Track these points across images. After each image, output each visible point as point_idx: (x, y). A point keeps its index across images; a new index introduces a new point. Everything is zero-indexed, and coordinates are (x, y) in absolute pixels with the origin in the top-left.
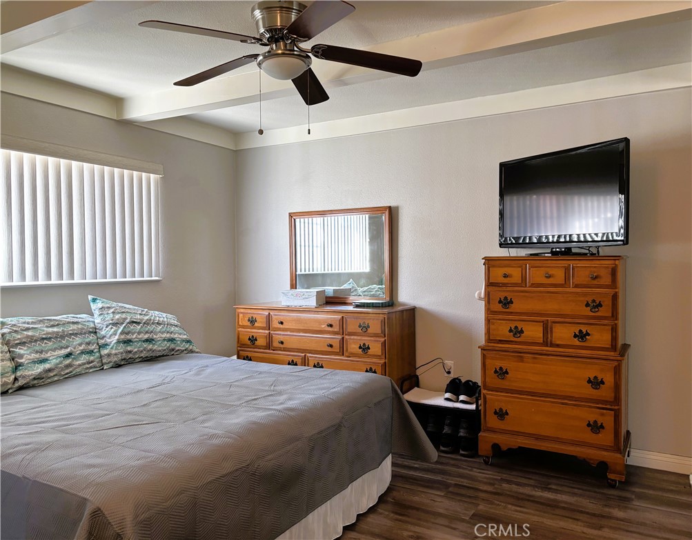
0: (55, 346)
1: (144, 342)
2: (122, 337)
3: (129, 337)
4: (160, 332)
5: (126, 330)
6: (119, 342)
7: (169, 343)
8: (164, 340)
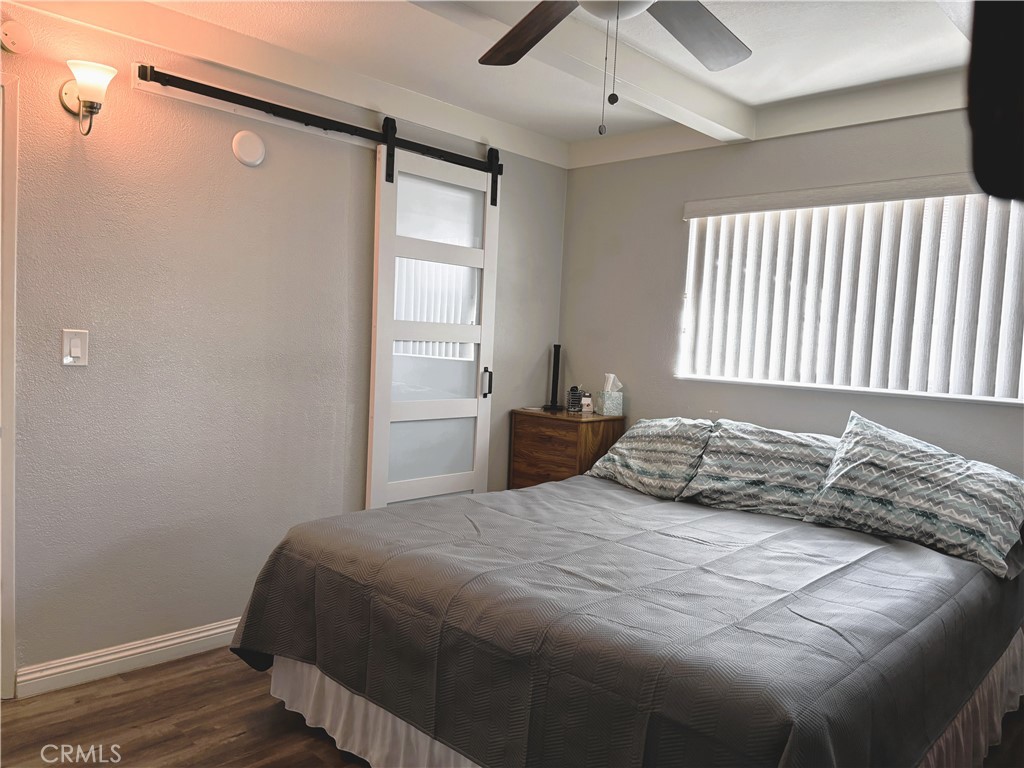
0: (750, 466)
1: (874, 500)
2: (843, 482)
3: (852, 485)
4: (912, 494)
5: (853, 474)
6: (833, 487)
7: (921, 519)
8: (912, 510)
